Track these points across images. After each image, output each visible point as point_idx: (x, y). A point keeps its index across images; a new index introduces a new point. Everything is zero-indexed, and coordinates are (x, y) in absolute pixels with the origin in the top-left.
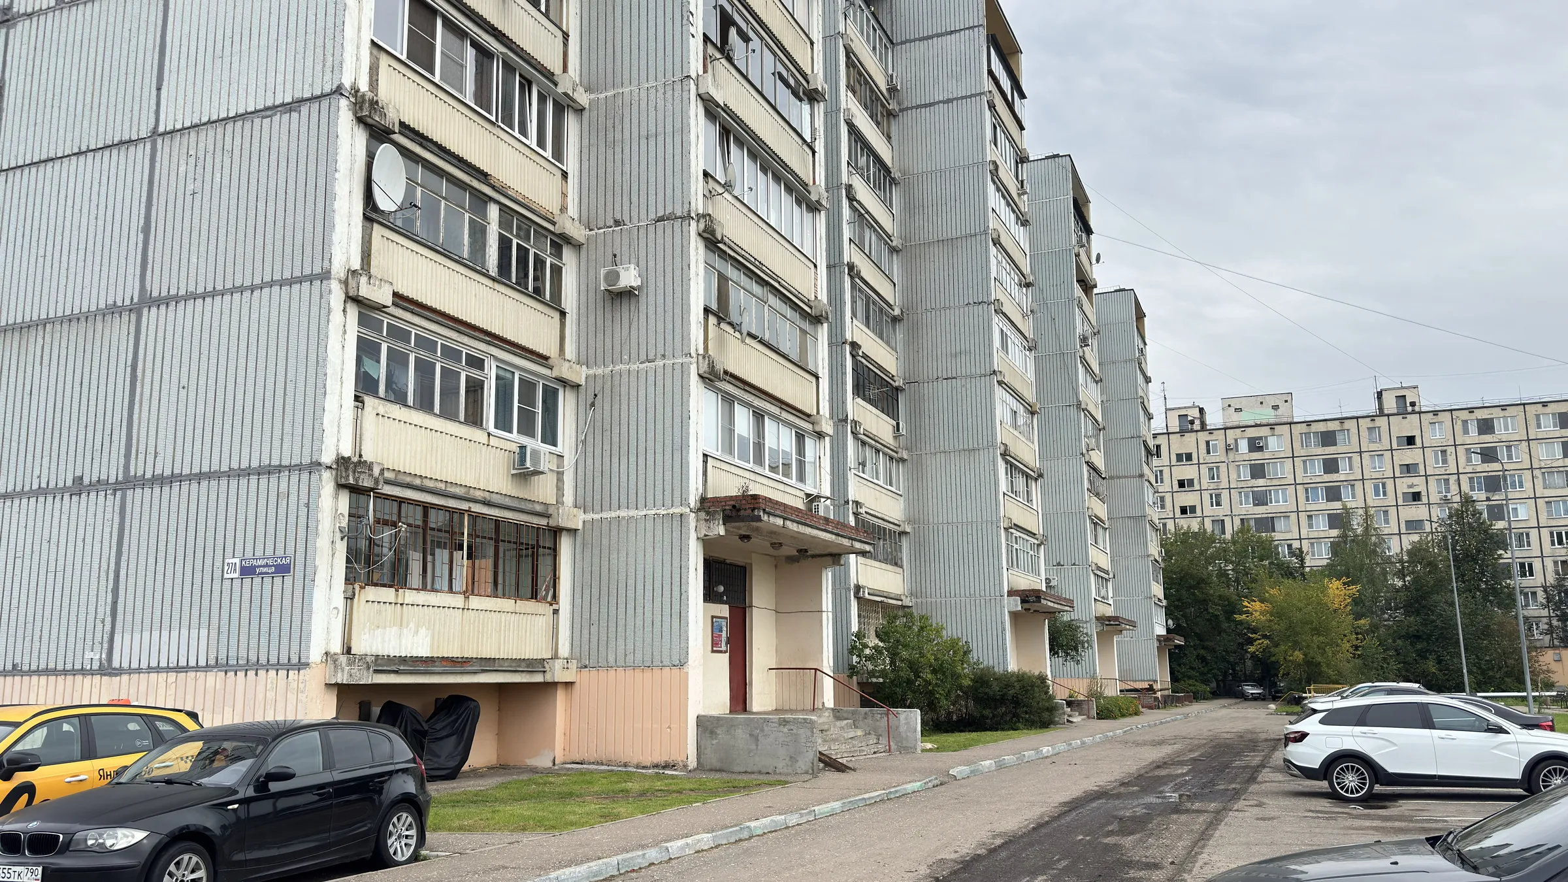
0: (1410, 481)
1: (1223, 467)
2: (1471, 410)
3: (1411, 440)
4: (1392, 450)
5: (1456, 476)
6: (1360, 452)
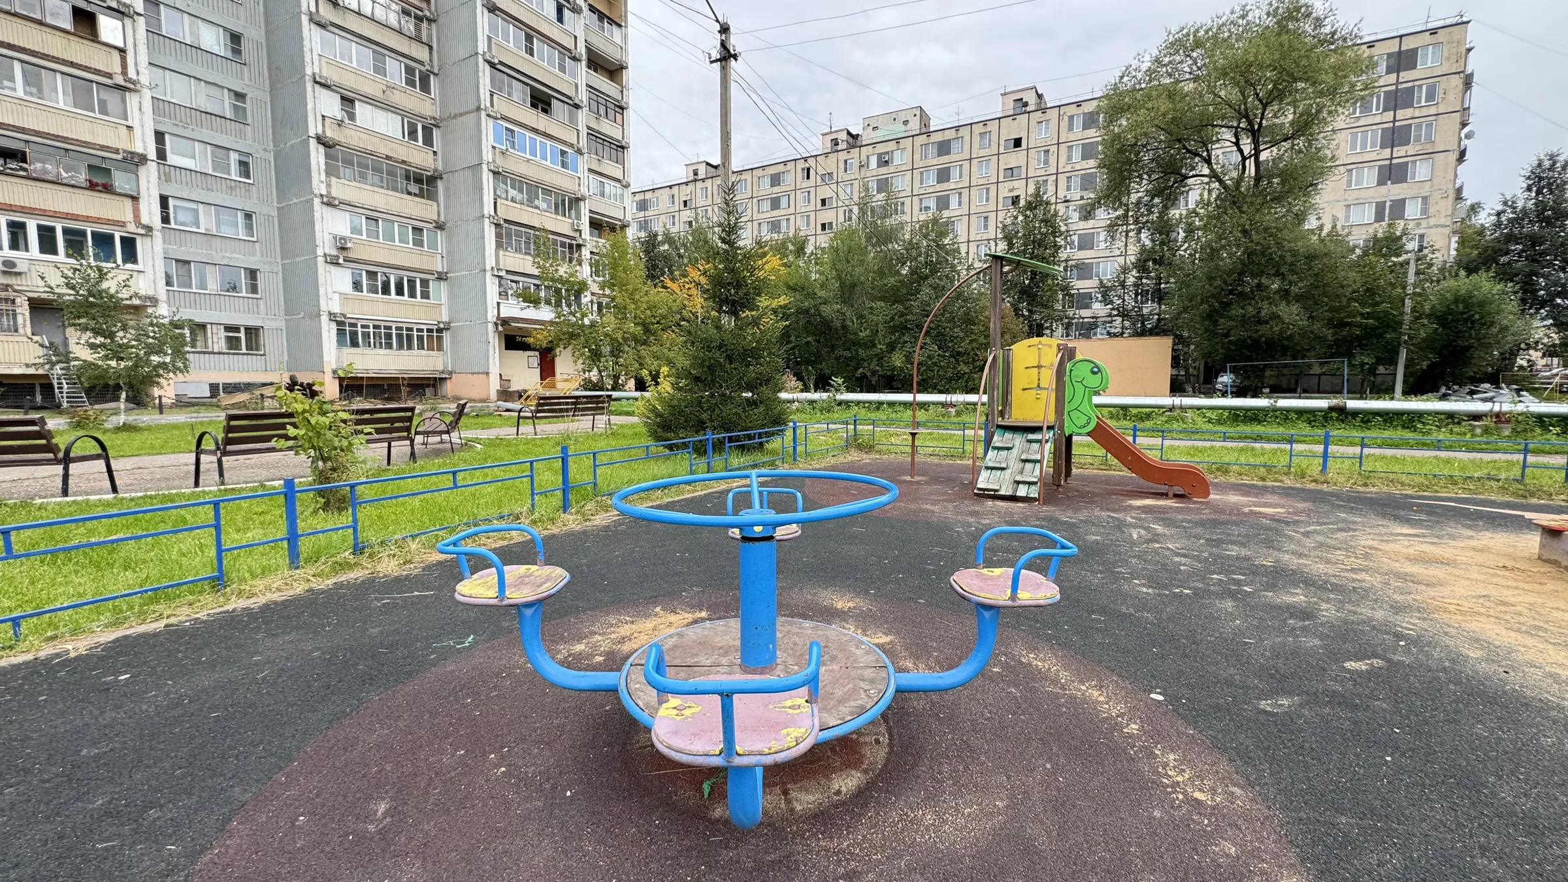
0: (1010, 185)
1: (856, 183)
2: (1079, 104)
3: (1018, 143)
4: (999, 154)
5: (1055, 176)
6: (971, 159)
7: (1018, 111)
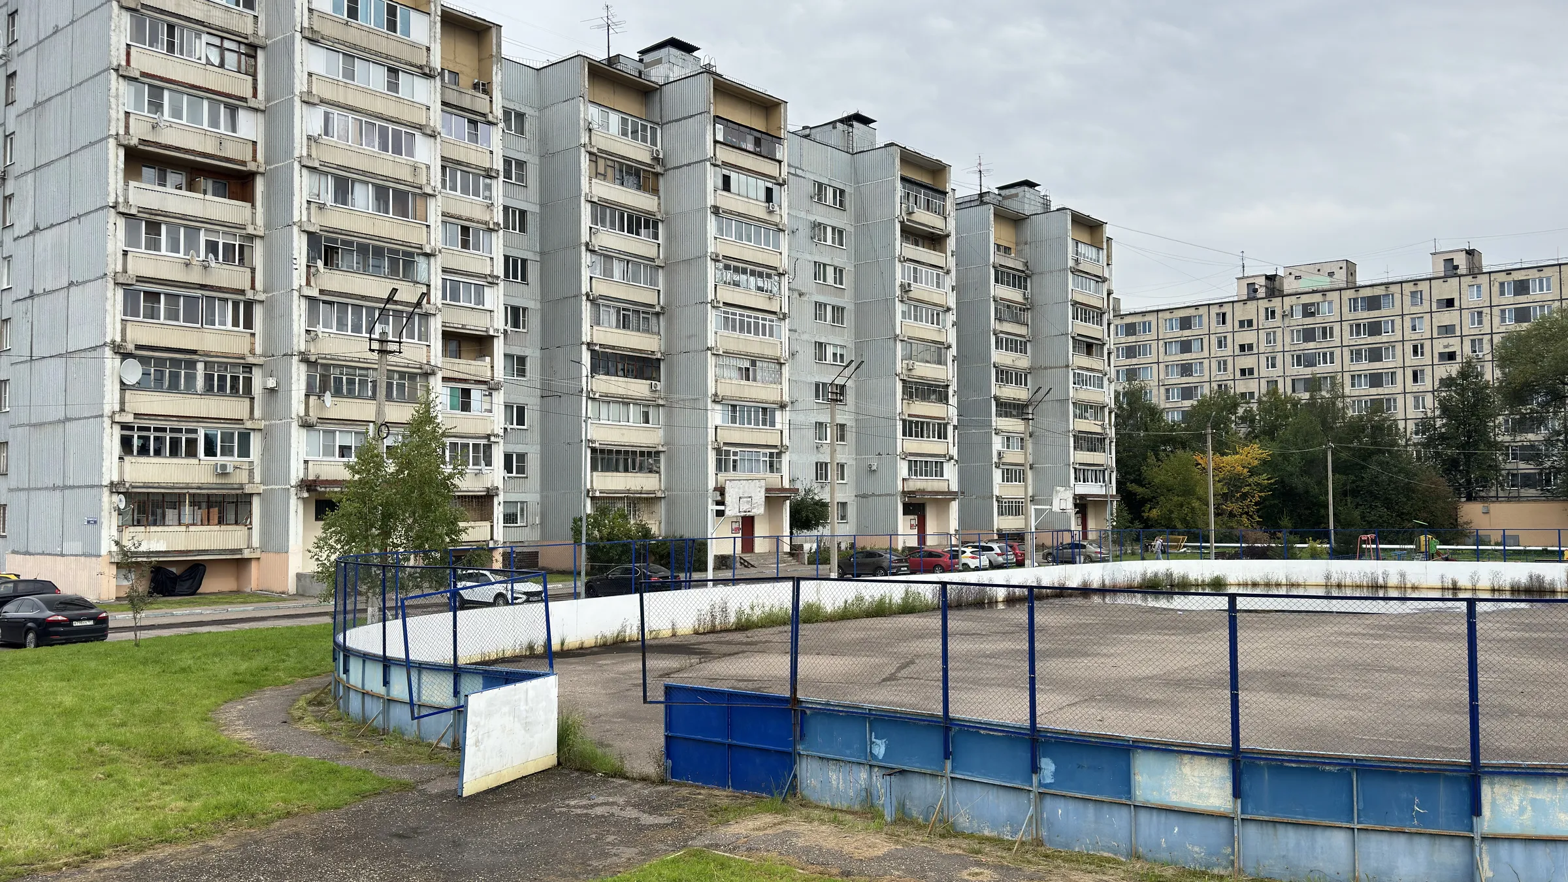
0: (1445, 341)
1: (1279, 332)
2: (1508, 272)
3: (1450, 303)
4: (1431, 312)
5: (1489, 336)
6: (1403, 315)
7: (1449, 273)
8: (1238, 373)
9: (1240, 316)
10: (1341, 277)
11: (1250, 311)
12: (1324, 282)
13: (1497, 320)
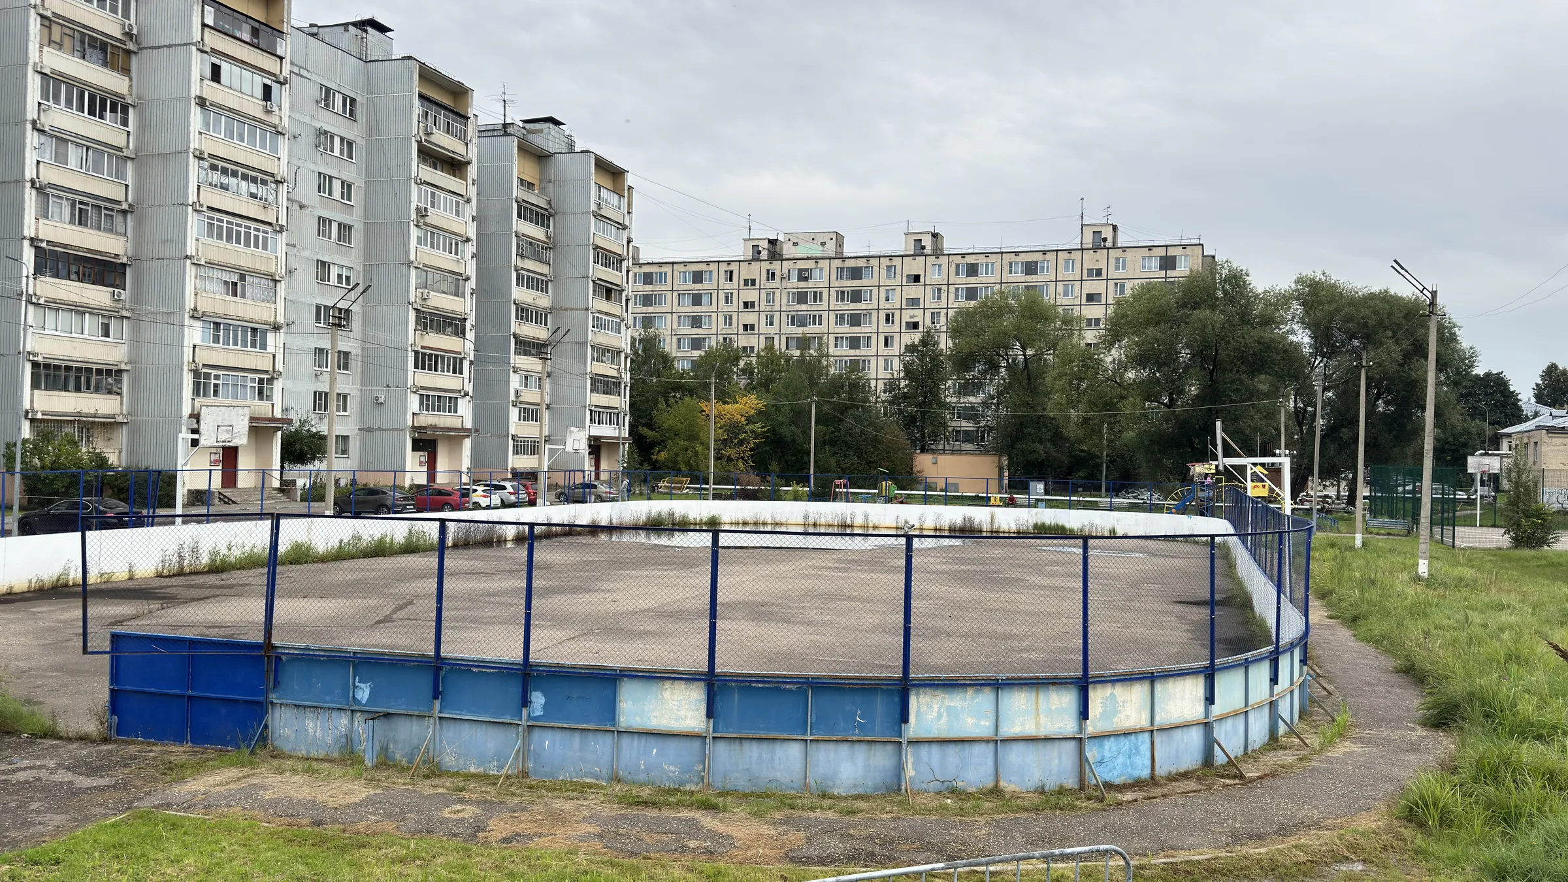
0: (911, 312)
1: (777, 292)
2: (963, 255)
3: (917, 278)
4: (902, 286)
5: (945, 311)
6: (879, 286)
7: (917, 252)
8: (741, 328)
9: (744, 276)
10: (831, 246)
11: (754, 271)
12: (817, 251)
13: (952, 296)
